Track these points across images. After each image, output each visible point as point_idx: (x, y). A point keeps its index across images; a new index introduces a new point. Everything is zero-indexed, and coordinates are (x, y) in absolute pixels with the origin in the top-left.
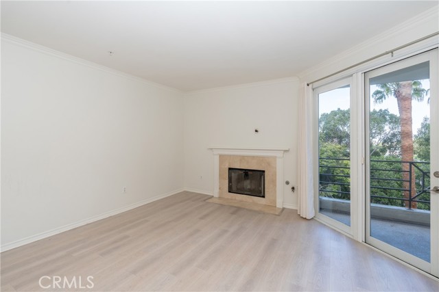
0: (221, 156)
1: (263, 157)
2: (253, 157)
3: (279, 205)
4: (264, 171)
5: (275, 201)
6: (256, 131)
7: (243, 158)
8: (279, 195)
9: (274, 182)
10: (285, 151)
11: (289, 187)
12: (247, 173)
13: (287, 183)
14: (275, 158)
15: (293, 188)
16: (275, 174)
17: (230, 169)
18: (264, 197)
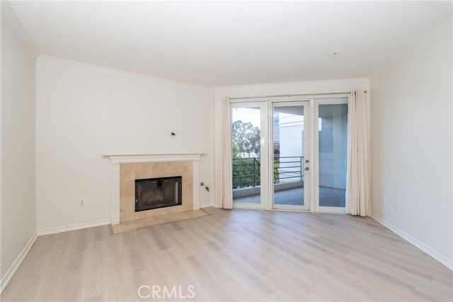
0: (122, 165)
1: (180, 162)
2: (169, 163)
3: (196, 206)
4: (181, 177)
5: (191, 205)
6: (173, 134)
7: (155, 165)
8: (195, 198)
9: (191, 186)
10: (202, 155)
11: (204, 187)
12: (160, 182)
13: (202, 184)
14: (191, 162)
15: (207, 188)
16: (191, 179)
17: (136, 181)
18: (180, 204)
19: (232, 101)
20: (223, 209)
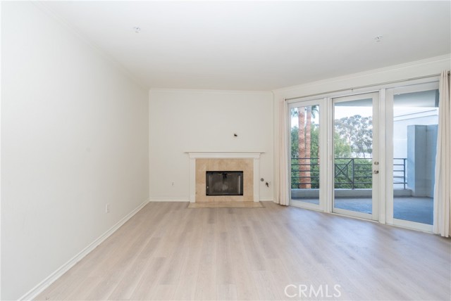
0: (197, 160)
1: (242, 159)
2: (232, 160)
3: (256, 199)
4: (242, 172)
5: (252, 197)
6: (235, 135)
7: (221, 161)
8: (256, 191)
9: (251, 180)
10: (261, 153)
11: (264, 183)
12: (225, 175)
13: (262, 180)
14: (252, 160)
15: (267, 184)
16: (252, 173)
17: (207, 172)
18: (242, 194)
19: (290, 101)
20: (279, 204)
